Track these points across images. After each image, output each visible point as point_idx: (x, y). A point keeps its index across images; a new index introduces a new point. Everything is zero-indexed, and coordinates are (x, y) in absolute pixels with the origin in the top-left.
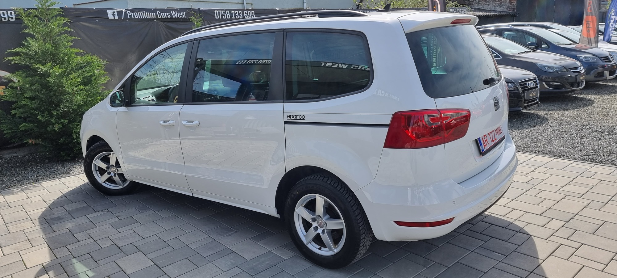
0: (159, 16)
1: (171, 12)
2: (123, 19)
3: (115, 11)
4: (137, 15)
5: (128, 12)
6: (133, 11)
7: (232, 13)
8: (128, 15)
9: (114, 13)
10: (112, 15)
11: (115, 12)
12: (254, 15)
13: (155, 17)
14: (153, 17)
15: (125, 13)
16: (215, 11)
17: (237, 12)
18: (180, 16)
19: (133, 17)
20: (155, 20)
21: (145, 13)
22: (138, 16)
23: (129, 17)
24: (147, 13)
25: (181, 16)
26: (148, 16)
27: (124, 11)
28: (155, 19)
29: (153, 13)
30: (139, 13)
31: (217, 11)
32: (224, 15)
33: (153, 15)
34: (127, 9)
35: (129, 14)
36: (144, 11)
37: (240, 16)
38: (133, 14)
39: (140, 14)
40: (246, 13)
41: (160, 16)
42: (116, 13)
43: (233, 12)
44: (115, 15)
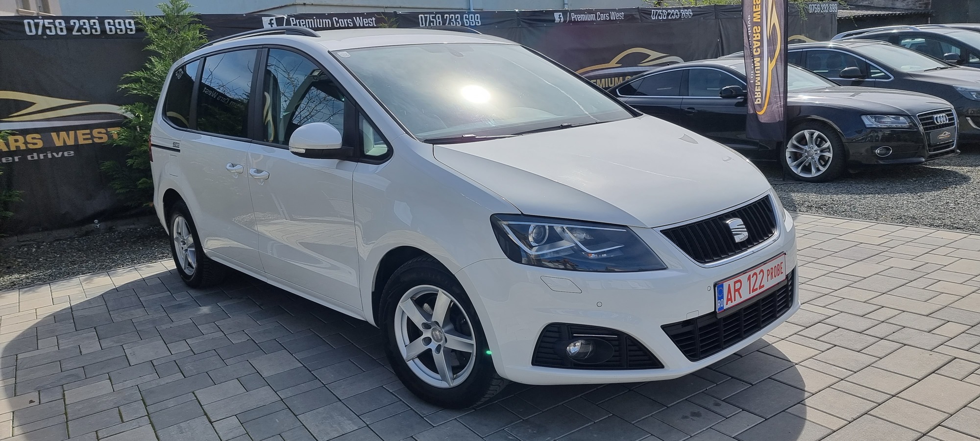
0: (337, 25)
1: (354, 18)
3: (274, 18)
4: (304, 23)
5: (291, 19)
6: (298, 17)
7: (445, 18)
9: (272, 22)
10: (269, 24)
11: (272, 19)
12: (479, 20)
13: (330, 26)
14: (327, 26)
15: (287, 21)
16: (420, 16)
17: (453, 16)
18: (366, 24)
21: (315, 20)
22: (306, 25)
24: (318, 20)
25: (369, 23)
26: (320, 25)
27: (286, 17)
28: (330, 29)
29: (327, 21)
30: (307, 20)
31: (423, 16)
32: (433, 22)
33: (327, 22)
34: (289, 14)
35: (293, 22)
36: (315, 17)
37: (457, 23)
38: (299, 22)
39: (308, 21)
40: (467, 17)
41: (338, 24)
42: (274, 22)
43: (447, 17)
44: (273, 24)
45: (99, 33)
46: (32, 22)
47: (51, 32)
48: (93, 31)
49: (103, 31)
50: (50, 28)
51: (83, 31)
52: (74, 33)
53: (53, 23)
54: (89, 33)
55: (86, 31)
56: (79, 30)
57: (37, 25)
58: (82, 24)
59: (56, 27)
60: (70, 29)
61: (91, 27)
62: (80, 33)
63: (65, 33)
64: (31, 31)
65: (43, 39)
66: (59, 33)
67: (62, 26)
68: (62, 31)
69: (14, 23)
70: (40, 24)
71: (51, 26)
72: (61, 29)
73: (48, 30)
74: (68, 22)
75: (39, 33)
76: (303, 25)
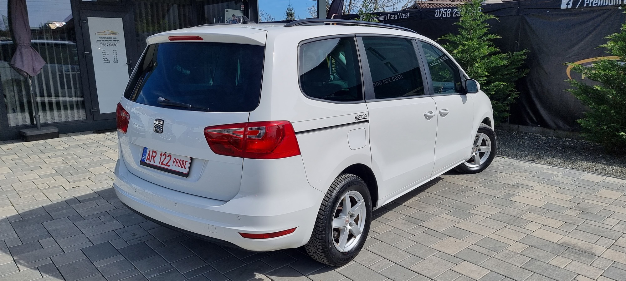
2: (577, 8)
4: (597, 2)
8: (586, 3)
9: (570, 3)
11: (570, 1)
13: (620, 4)
14: (617, 4)
15: (583, 1)
19: (590, 5)
20: (620, 8)
22: (597, 3)
23: (585, 6)
38: (592, 2)
39: (601, 1)
44: (570, 4)
50: (444, 14)
51: (457, 14)
52: (454, 16)
56: (455, 14)
57: (440, 12)
58: (458, 11)
59: (446, 13)
60: (452, 13)
62: (456, 16)
64: (437, 16)
65: (441, 19)
67: (449, 13)
68: (449, 15)
69: (432, 11)
70: (441, 12)
71: (445, 12)
72: (449, 14)
73: (444, 15)
74: (452, 10)
75: (440, 16)
76: (595, 4)
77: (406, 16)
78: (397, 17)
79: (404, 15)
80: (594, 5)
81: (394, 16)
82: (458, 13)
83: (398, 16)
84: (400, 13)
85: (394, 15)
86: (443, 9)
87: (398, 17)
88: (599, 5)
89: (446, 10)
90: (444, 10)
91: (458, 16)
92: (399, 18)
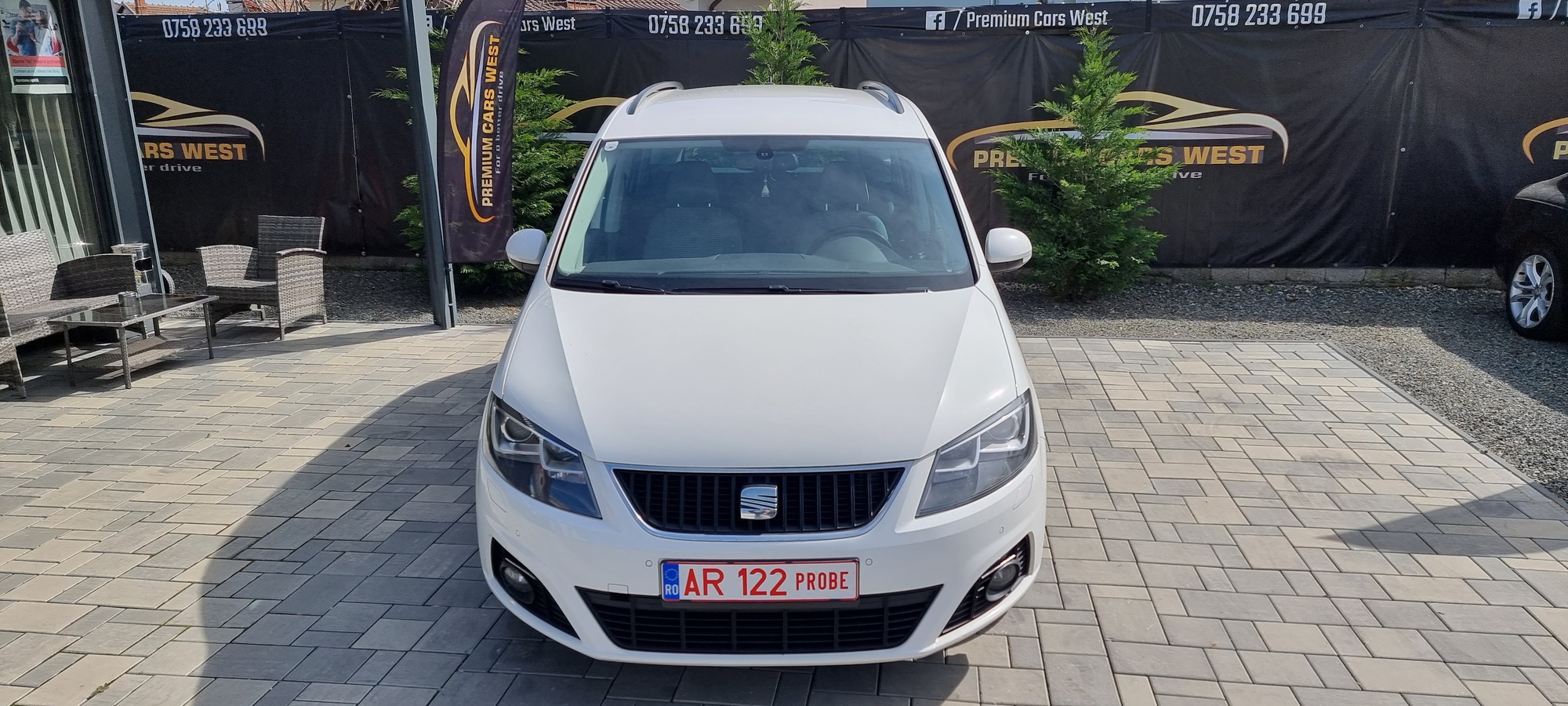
0: (1038, 23)
1: (1071, 12)
2: (954, 29)
3: (943, 13)
4: (988, 20)
5: (969, 14)
6: (979, 10)
7: (1248, 10)
8: (969, 20)
9: (940, 18)
10: (935, 21)
11: (941, 15)
12: (1323, 14)
13: (1028, 25)
14: (1023, 25)
15: (964, 16)
17: (1263, 8)
19: (977, 26)
20: (1027, 32)
21: (1005, 15)
22: (989, 23)
23: (968, 26)
24: (1010, 16)
27: (961, 12)
28: (1028, 29)
29: (1023, 16)
30: (992, 16)
32: (1220, 17)
33: (1023, 19)
34: (969, 6)
36: (1006, 11)
37: (1271, 19)
38: (980, 19)
39: (994, 18)
40: (1297, 9)
41: (1041, 22)
42: (942, 18)
43: (1251, 8)
44: (941, 21)
45: (722, 33)
46: (656, 17)
47: (674, 30)
48: (716, 30)
49: (727, 31)
50: (673, 26)
51: (706, 30)
52: (697, 32)
53: (677, 20)
54: (711, 33)
55: (709, 31)
56: (702, 29)
57: (660, 21)
58: (706, 21)
59: (679, 24)
60: (692, 27)
61: (715, 26)
62: (702, 33)
63: (687, 32)
64: (654, 29)
65: (665, 39)
66: (682, 32)
67: (686, 24)
68: (684, 30)
69: (639, 17)
70: (664, 21)
71: (674, 23)
72: (684, 27)
73: (671, 29)
74: (692, 18)
75: (662, 32)
76: (985, 23)
77: (564, 26)
78: (538, 26)
79: (560, 23)
80: (983, 25)
81: (531, 24)
82: (708, 28)
83: (540, 23)
84: (548, 18)
85: (528, 22)
86: (668, 14)
87: (542, 28)
88: (992, 26)
89: (676, 17)
90: (671, 17)
91: (707, 32)
92: (546, 29)
